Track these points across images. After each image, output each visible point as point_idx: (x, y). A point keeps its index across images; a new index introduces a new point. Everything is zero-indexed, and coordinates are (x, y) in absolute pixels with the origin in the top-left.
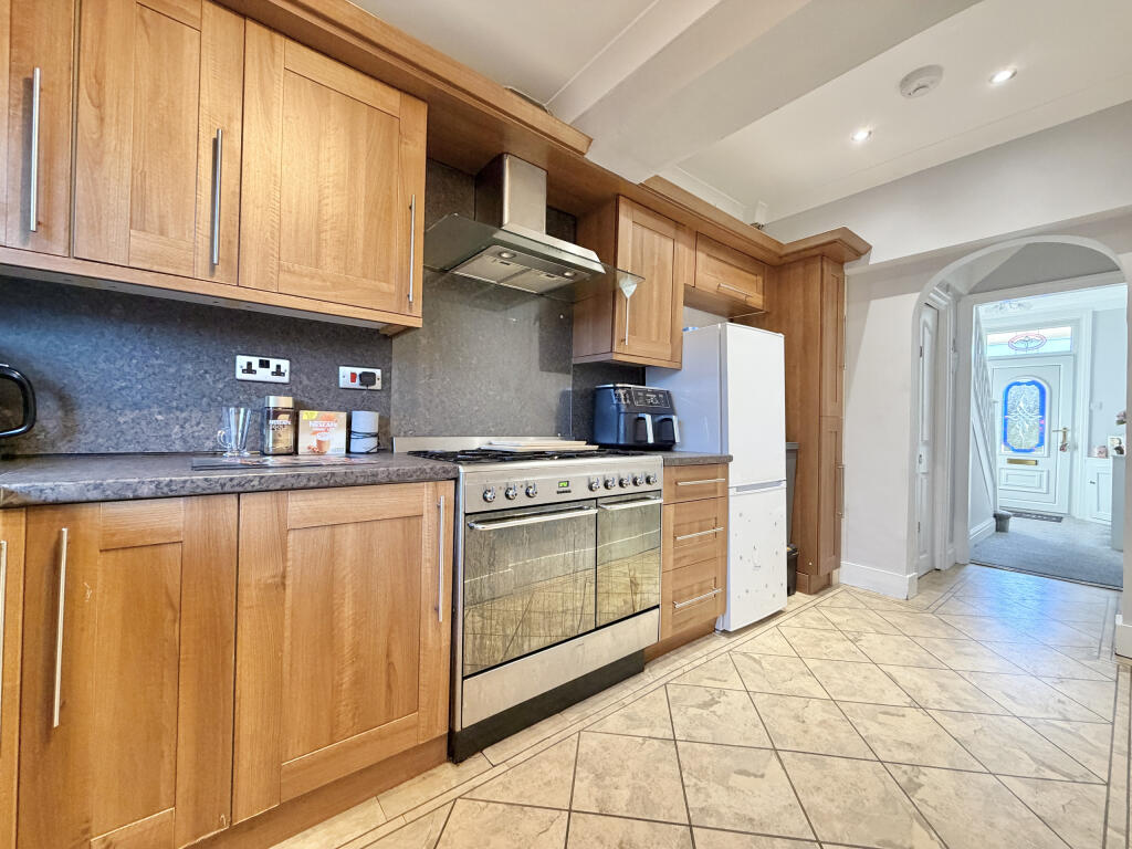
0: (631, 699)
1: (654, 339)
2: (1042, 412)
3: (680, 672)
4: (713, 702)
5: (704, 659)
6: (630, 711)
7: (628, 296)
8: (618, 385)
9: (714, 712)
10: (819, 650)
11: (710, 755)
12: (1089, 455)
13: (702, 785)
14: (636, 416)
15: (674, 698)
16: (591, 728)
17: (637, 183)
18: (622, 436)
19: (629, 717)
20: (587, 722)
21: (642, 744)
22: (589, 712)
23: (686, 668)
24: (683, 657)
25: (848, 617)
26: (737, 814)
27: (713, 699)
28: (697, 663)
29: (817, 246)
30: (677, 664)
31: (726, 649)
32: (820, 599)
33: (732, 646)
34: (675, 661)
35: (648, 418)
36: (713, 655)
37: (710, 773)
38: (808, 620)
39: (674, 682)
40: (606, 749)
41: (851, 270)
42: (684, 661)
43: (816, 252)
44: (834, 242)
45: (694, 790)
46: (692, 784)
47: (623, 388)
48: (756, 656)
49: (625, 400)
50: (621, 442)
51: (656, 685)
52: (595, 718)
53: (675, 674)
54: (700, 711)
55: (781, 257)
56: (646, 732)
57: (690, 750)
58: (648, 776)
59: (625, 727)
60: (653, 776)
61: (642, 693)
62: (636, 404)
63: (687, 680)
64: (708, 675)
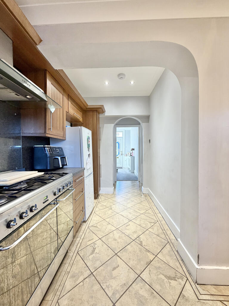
0: (69, 268)
1: (58, 129)
2: (119, 148)
3: (79, 244)
4: (94, 249)
5: (83, 235)
6: (72, 273)
7: (53, 112)
8: (45, 146)
9: (96, 253)
10: (106, 215)
11: (104, 270)
12: (125, 156)
13: (108, 284)
14: (54, 158)
15: (83, 256)
16: (62, 295)
17: (55, 69)
18: (48, 166)
19: (73, 276)
20: (58, 293)
21: (83, 285)
22: (57, 287)
23: (80, 241)
24: (77, 238)
25: (107, 203)
26: (121, 286)
27: (93, 248)
28: (82, 237)
29: (96, 108)
30: (77, 242)
31: (87, 227)
32: (99, 200)
33: (88, 225)
34: (76, 241)
35: (59, 158)
36: (85, 232)
37: (107, 277)
38: (100, 207)
39: (80, 249)
40: (72, 300)
41: (101, 116)
42: (78, 239)
43: (96, 109)
44: (100, 108)
45: (107, 288)
46: (105, 286)
47: (48, 147)
48: (95, 225)
49: (50, 152)
50: (48, 168)
51: (75, 255)
52: (60, 288)
53: (78, 246)
54: (92, 255)
55: (87, 108)
56: (81, 278)
57: (98, 273)
58: (92, 297)
59: (74, 283)
60: (94, 295)
61: (72, 262)
62: (54, 153)
63: (83, 246)
64: (88, 240)
